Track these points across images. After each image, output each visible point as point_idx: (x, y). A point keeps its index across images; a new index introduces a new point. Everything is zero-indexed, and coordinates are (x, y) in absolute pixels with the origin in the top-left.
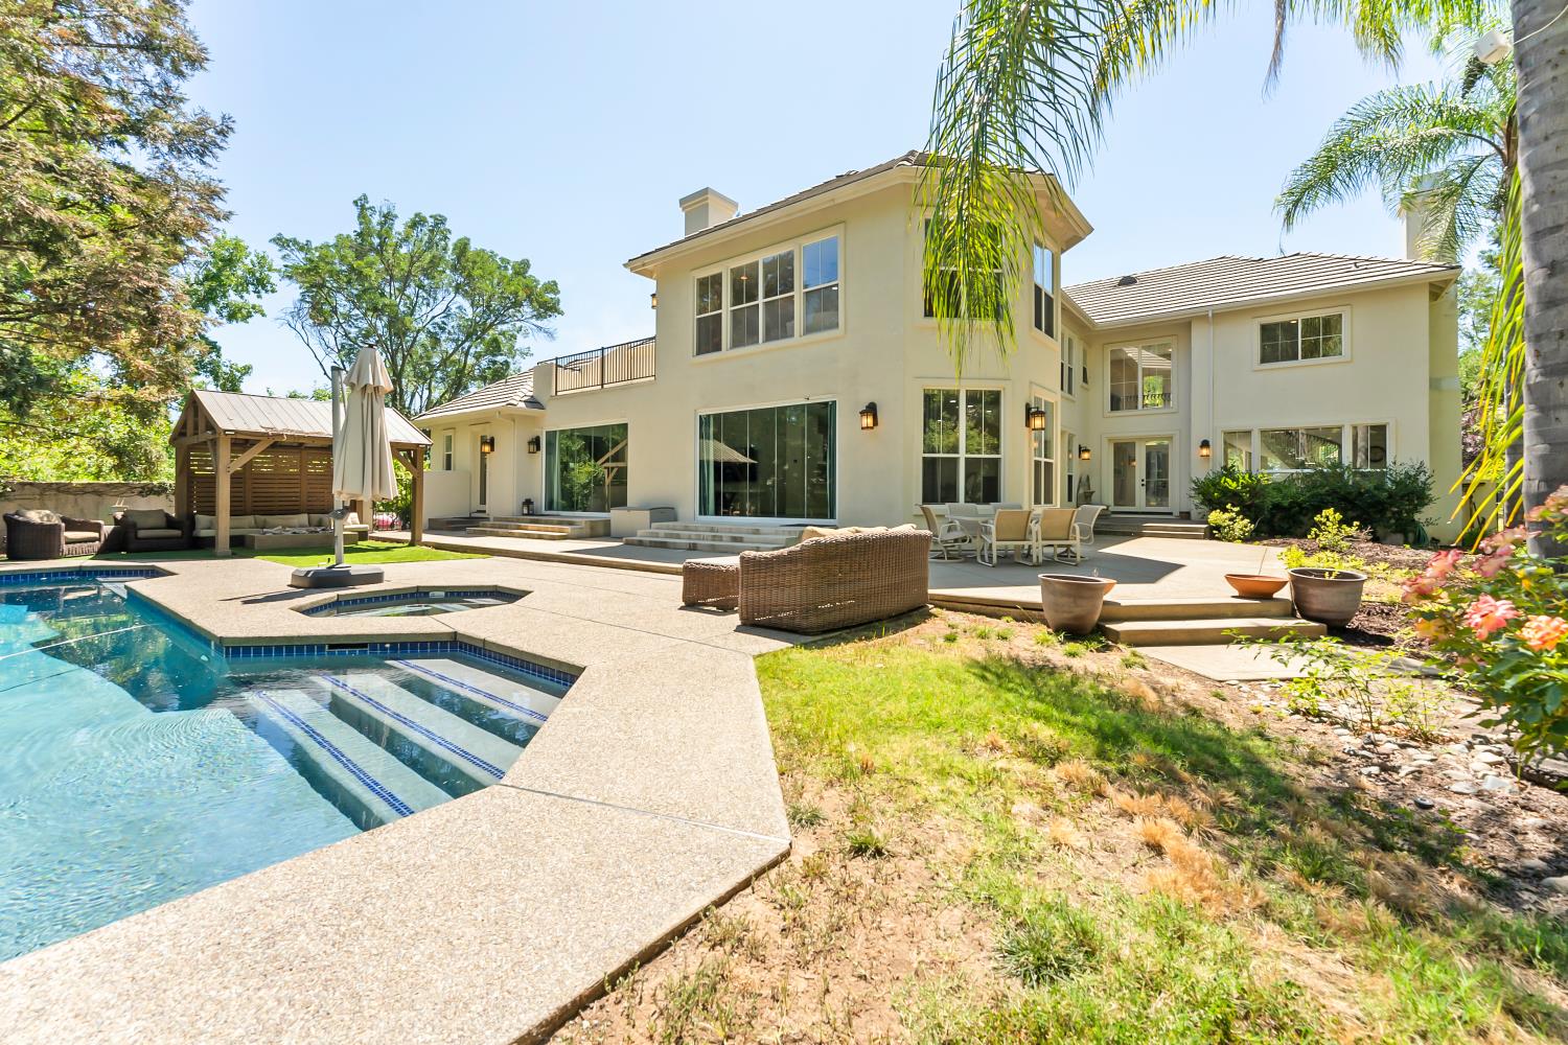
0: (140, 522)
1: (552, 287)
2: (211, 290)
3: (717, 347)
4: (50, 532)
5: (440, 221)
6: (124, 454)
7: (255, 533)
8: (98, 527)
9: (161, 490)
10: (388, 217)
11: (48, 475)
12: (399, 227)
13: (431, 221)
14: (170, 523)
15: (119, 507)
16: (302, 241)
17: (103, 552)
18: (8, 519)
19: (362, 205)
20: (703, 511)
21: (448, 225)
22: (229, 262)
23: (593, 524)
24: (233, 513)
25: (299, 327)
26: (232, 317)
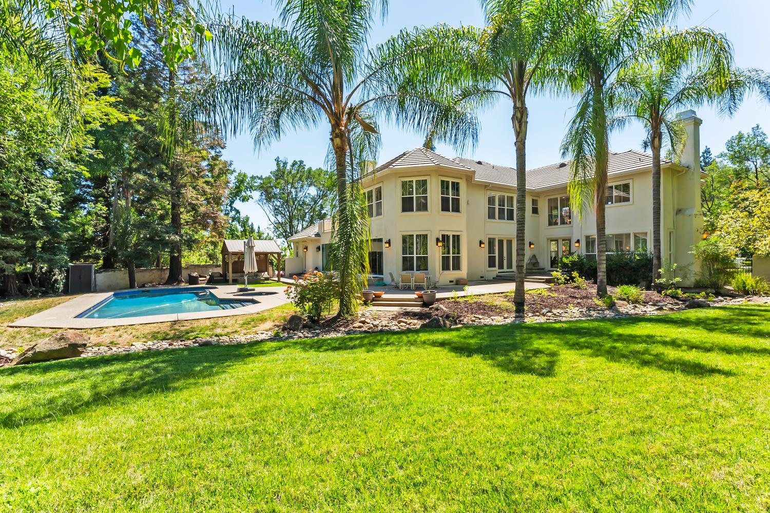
0: (215, 276)
2: (237, 192)
4: (196, 278)
5: (301, 162)
6: (211, 256)
7: (238, 278)
8: (205, 277)
9: (219, 266)
10: (285, 164)
11: (196, 263)
13: (299, 163)
14: (221, 276)
15: (211, 271)
16: (259, 176)
17: (207, 283)
18: (189, 275)
19: (277, 160)
21: (304, 164)
22: (242, 182)
24: (233, 273)
25: (261, 204)
26: (243, 201)
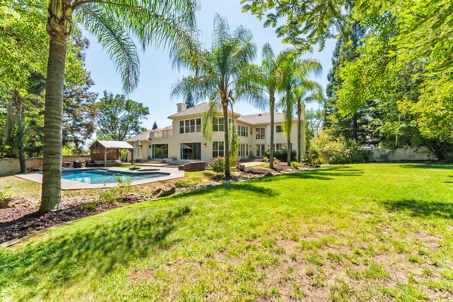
1: (147, 108)
3: (183, 132)
5: (123, 96)
12: (114, 98)
13: (121, 96)
19: (105, 92)
20: (181, 159)
21: (125, 97)
23: (162, 161)
